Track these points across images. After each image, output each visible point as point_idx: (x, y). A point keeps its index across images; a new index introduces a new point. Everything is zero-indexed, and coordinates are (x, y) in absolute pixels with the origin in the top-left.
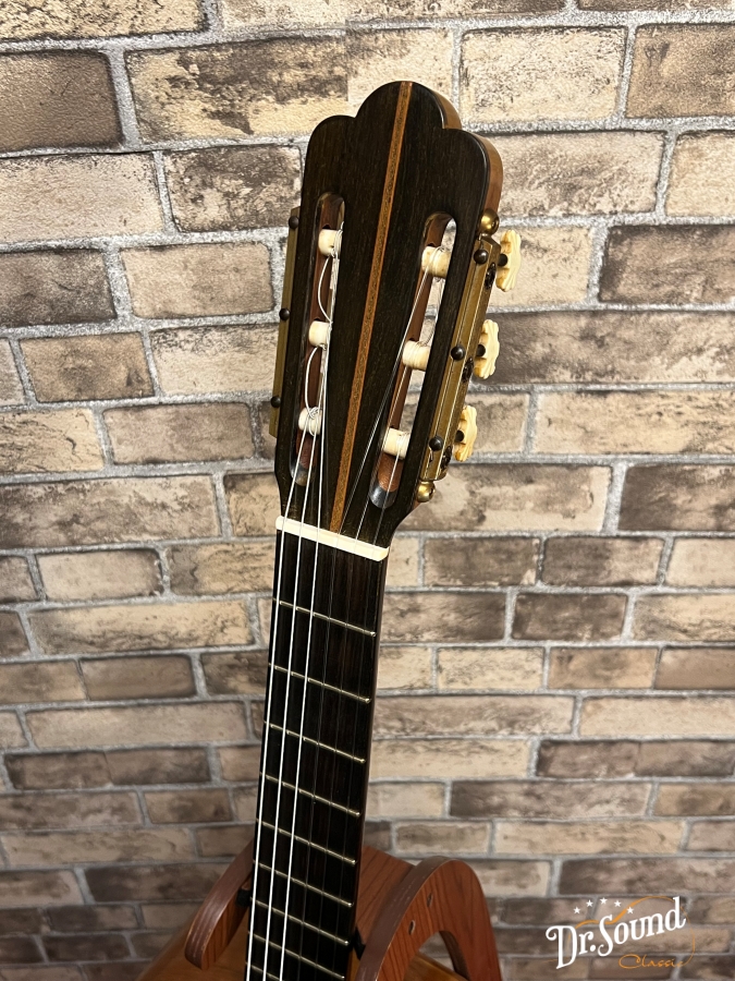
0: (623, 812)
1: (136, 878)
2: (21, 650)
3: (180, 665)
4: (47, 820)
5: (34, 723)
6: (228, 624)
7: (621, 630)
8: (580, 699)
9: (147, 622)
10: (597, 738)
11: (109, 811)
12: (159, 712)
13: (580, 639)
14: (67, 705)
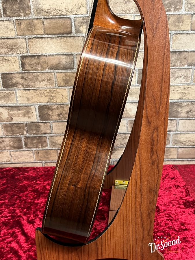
0: (184, 81)
1: (52, 110)
2: (29, 14)
3: (68, 21)
4: (29, 84)
5: (30, 43)
6: (81, 6)
7: (182, 7)
8: (172, 35)
9: (61, 4)
10: (177, 50)
11: (47, 80)
12: (62, 40)
13: (171, 11)
14: (39, 36)
